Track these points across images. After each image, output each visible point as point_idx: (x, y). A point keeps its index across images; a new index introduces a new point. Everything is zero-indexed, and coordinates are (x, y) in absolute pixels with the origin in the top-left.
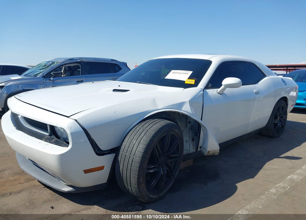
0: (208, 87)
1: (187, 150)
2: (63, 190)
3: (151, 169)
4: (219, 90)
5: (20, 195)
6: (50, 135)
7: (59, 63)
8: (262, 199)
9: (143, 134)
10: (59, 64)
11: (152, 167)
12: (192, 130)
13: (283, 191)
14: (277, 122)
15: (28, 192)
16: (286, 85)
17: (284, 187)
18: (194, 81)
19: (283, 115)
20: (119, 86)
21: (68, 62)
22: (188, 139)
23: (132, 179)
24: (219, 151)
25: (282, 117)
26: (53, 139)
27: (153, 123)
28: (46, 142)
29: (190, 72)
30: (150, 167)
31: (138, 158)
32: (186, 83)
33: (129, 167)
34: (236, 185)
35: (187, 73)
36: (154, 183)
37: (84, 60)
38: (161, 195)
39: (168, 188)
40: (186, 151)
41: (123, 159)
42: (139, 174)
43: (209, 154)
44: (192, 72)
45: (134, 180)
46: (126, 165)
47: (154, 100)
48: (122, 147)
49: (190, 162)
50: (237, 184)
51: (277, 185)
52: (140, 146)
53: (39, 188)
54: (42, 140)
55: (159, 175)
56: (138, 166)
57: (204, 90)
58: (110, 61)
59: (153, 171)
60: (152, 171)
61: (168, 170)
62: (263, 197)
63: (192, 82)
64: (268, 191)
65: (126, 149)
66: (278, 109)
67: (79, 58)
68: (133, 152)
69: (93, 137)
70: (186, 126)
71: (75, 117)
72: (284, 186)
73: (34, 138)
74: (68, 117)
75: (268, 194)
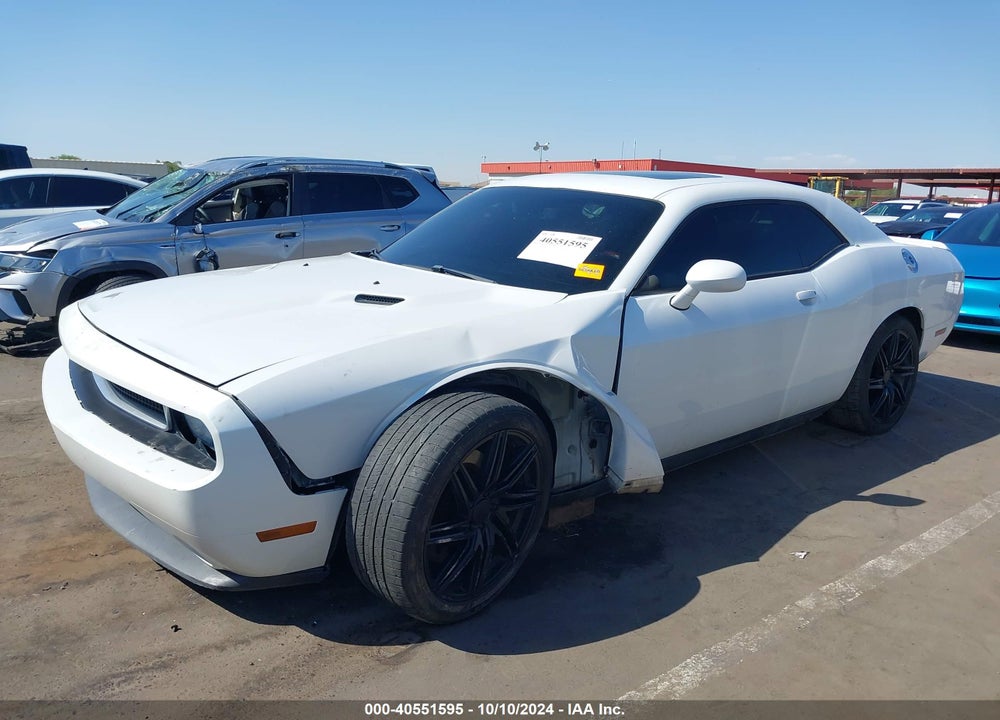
0: (643, 287)
1: (574, 474)
2: (205, 581)
3: (444, 534)
4: (678, 295)
5: (91, 591)
6: (171, 431)
7: (223, 178)
8: (765, 625)
9: (422, 439)
10: (220, 180)
11: (446, 529)
12: (588, 414)
13: (834, 604)
14: (880, 387)
15: (115, 583)
16: (915, 269)
17: (843, 593)
18: (601, 268)
19: (903, 364)
20: (377, 283)
21: (250, 175)
22: (576, 442)
23: (388, 563)
24: (661, 482)
25: (898, 372)
26: (178, 441)
27: (455, 408)
28: (158, 452)
29: (594, 241)
30: (439, 530)
31: (403, 506)
32: (576, 274)
33: (380, 528)
34: (698, 580)
35: (583, 242)
36: (453, 571)
37: (301, 168)
38: (476, 603)
39: (499, 586)
40: (571, 476)
41: (364, 506)
42: (404, 548)
43: (631, 490)
44: (599, 239)
45: (392, 565)
46: (371, 524)
47: (466, 336)
48: (364, 474)
49: (585, 508)
50: (699, 578)
51: (824, 588)
52: (412, 472)
53: (145, 571)
54: (149, 445)
55: (471, 549)
56: (404, 528)
57: (627, 299)
58: (381, 171)
59: (449, 540)
60: (444, 541)
61: (501, 535)
62: (771, 621)
63: (596, 272)
64: (793, 604)
65: (374, 478)
66: (886, 348)
67: (284, 162)
68: (393, 487)
69: (282, 442)
70: (572, 405)
71: (234, 389)
72: (844, 590)
73: (126, 438)
74: (215, 387)
75: (788, 612)
